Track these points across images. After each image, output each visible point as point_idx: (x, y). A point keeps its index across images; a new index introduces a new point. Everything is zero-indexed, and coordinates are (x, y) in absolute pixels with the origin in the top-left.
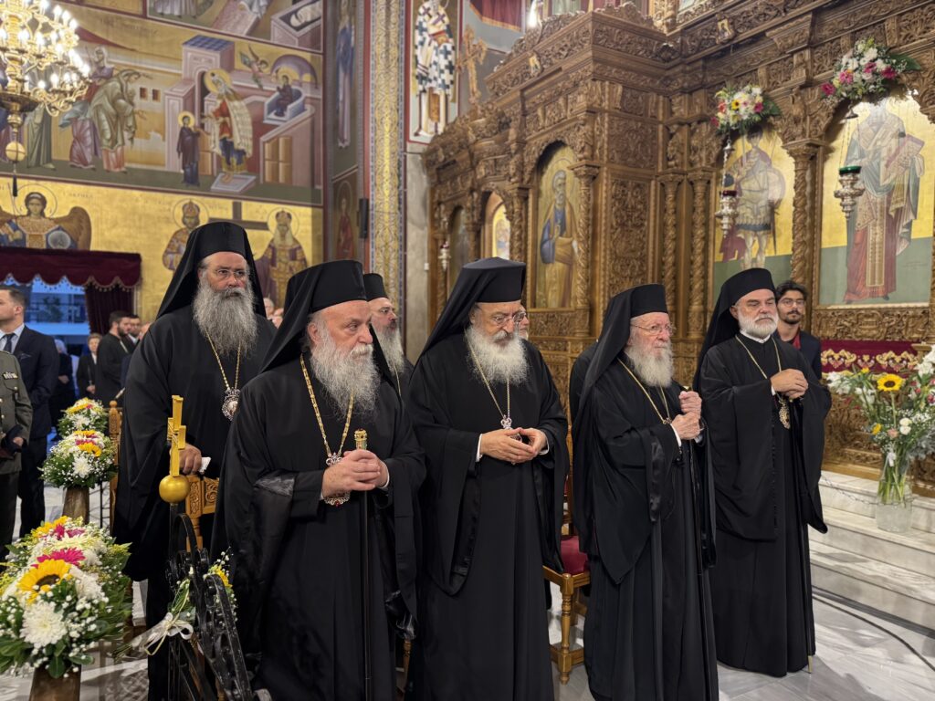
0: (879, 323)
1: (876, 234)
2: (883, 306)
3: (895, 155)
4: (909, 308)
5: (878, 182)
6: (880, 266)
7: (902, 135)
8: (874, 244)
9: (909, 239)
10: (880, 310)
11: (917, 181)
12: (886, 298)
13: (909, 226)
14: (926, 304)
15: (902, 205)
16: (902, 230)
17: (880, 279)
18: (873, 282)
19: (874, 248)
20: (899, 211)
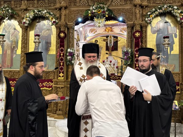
0: (9, 74)
1: (9, 52)
2: (10, 70)
3: (13, 33)
4: (16, 71)
5: (9, 39)
6: (10, 60)
7: (15, 29)
8: (8, 54)
9: (16, 54)
10: (9, 71)
11: (18, 40)
12: (11, 68)
13: (16, 51)
14: (19, 70)
15: (15, 46)
16: (14, 52)
17: (9, 63)
18: (8, 64)
19: (8, 55)
20: (14, 47)
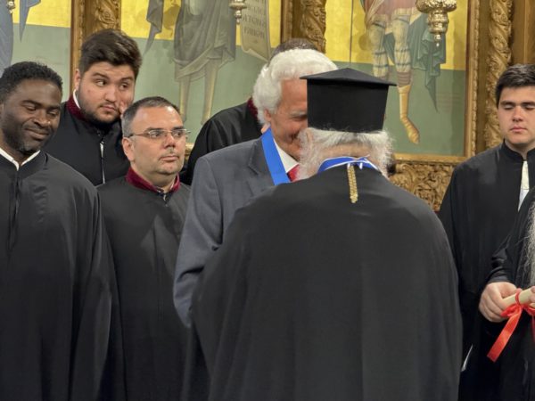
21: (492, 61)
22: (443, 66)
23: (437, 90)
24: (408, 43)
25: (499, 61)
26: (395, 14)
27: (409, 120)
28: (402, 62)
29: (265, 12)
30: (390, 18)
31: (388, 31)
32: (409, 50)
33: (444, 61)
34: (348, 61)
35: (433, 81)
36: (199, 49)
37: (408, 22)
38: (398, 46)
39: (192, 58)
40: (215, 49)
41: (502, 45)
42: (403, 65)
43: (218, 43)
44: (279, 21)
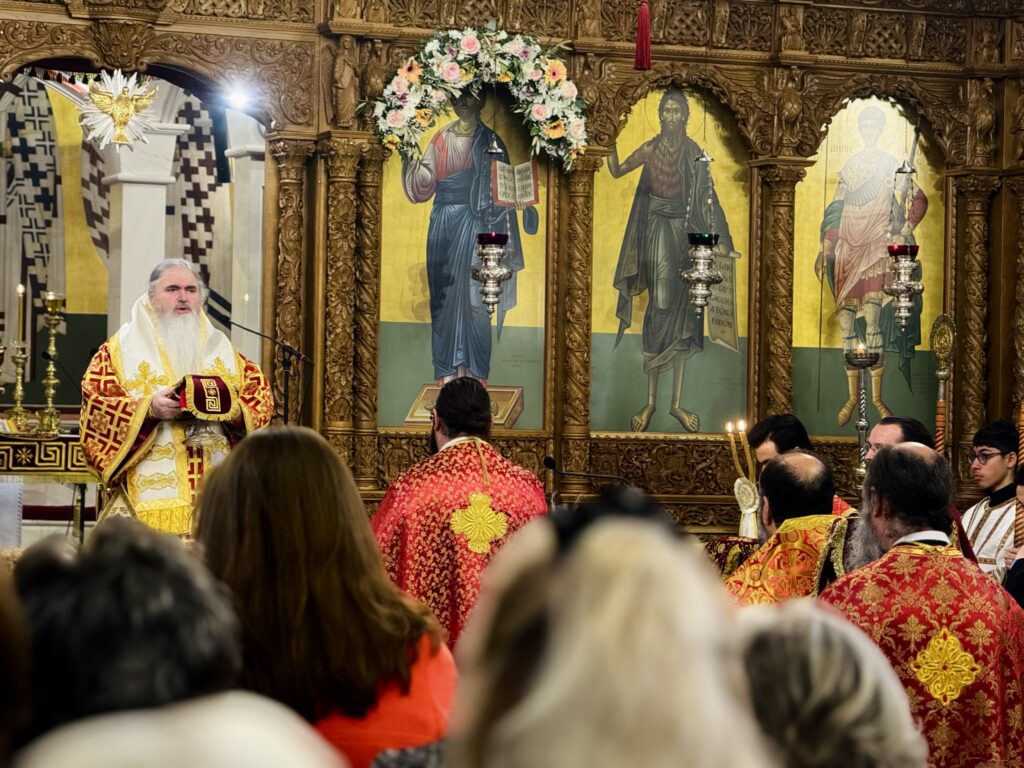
21: (967, 342)
22: (917, 348)
23: (912, 371)
24: (880, 326)
25: (975, 343)
26: (867, 297)
27: (882, 403)
28: (874, 345)
29: (732, 303)
30: (861, 302)
31: (859, 315)
32: (881, 333)
33: (919, 343)
34: (817, 346)
35: (907, 362)
36: (667, 341)
37: (880, 305)
38: (870, 330)
39: (661, 351)
40: (683, 341)
41: (977, 326)
42: (876, 347)
43: (686, 335)
44: (747, 310)
